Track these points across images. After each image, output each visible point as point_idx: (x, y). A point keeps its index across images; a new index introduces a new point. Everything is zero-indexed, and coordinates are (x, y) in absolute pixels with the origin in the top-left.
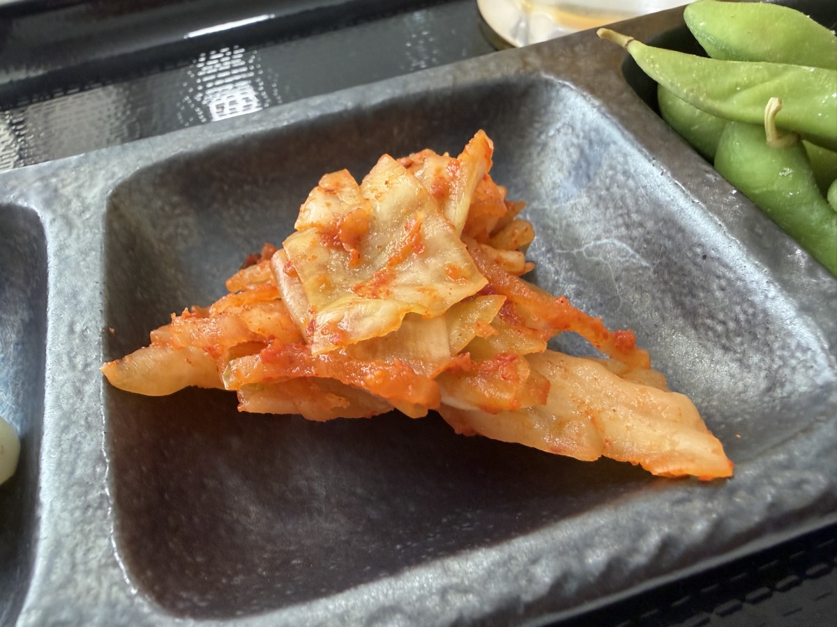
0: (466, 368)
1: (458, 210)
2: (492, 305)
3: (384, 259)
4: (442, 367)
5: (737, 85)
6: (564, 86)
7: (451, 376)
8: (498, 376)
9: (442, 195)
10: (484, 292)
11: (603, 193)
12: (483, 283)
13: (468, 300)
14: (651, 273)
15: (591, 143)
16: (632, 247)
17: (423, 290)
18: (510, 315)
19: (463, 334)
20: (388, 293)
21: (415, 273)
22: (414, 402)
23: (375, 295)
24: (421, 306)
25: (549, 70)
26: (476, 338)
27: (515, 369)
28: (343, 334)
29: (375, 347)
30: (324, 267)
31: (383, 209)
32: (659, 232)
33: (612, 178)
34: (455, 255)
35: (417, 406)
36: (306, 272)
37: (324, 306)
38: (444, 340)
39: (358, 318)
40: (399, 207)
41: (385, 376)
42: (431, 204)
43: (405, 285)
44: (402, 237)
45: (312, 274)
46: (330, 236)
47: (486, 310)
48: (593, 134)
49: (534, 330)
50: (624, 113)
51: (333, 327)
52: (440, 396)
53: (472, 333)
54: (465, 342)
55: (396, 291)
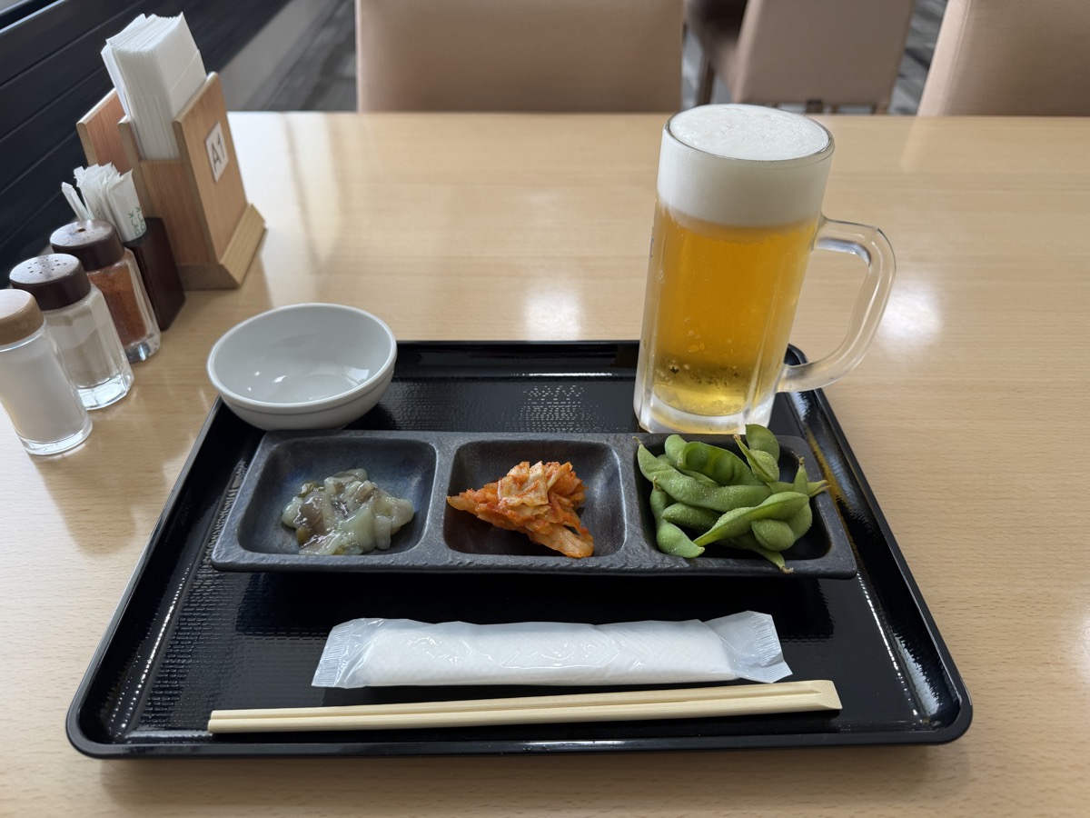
0: (534, 520)
2: (547, 508)
3: (526, 489)
4: (527, 518)
6: (616, 451)
7: (529, 520)
8: (540, 524)
10: (547, 505)
11: (611, 491)
12: (548, 502)
13: (542, 505)
15: (615, 473)
17: (531, 499)
18: (552, 512)
19: (536, 512)
20: (522, 497)
21: (531, 495)
23: (519, 497)
24: (529, 503)
25: (615, 445)
27: (546, 525)
28: (507, 504)
30: (510, 487)
31: (532, 477)
33: (614, 487)
34: (544, 494)
36: (505, 487)
37: (506, 496)
38: (530, 511)
39: (512, 501)
40: (536, 478)
41: (514, 515)
42: (544, 479)
43: (527, 497)
44: (532, 485)
46: (515, 479)
48: (616, 471)
49: (558, 519)
51: (506, 502)
53: (539, 513)
54: (535, 514)
55: (525, 497)
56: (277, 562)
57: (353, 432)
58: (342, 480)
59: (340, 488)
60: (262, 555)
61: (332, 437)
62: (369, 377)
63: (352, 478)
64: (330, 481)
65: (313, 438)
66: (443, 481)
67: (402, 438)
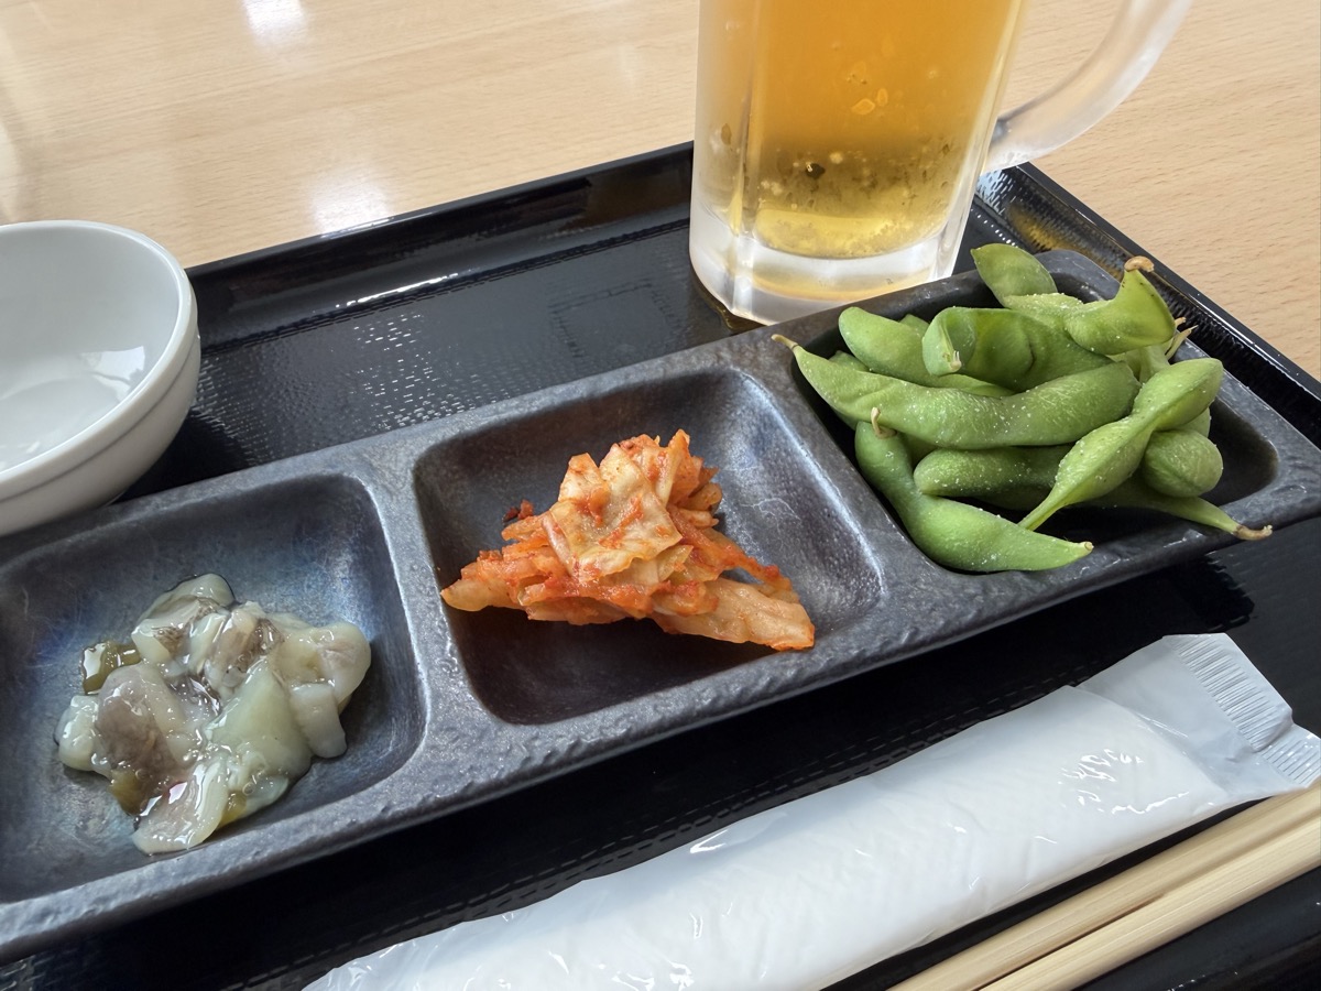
0: (668, 590)
1: (665, 488)
2: (685, 551)
3: (618, 521)
4: (654, 589)
5: (860, 391)
6: (747, 378)
7: (660, 594)
8: (687, 594)
9: (654, 478)
10: (681, 543)
11: (773, 463)
12: (680, 537)
13: (671, 549)
14: (799, 524)
15: (765, 424)
16: (790, 504)
17: (643, 543)
18: (698, 557)
19: (667, 570)
20: (621, 545)
21: (637, 531)
22: (638, 609)
23: (613, 547)
24: (641, 554)
25: (738, 363)
26: (674, 572)
27: (697, 590)
28: (597, 571)
29: (615, 578)
30: (579, 527)
31: (616, 488)
32: (805, 496)
33: (778, 453)
34: (662, 520)
35: (640, 611)
36: (568, 531)
37: (583, 553)
38: (655, 572)
39: (605, 561)
40: (626, 487)
41: (622, 594)
42: (647, 485)
43: (631, 540)
44: (629, 508)
45: (572, 532)
46: (582, 506)
47: (681, 555)
48: (766, 419)
49: (712, 566)
50: (787, 405)
51: (591, 567)
52: (652, 606)
53: (672, 569)
54: (667, 575)
55: (626, 544)
56: (85, 910)
57: (157, 499)
58: (176, 621)
59: (176, 643)
60: (39, 903)
61: (113, 525)
62: (149, 364)
63: (195, 607)
64: (146, 633)
65: (70, 541)
66: (412, 554)
67: (276, 480)
